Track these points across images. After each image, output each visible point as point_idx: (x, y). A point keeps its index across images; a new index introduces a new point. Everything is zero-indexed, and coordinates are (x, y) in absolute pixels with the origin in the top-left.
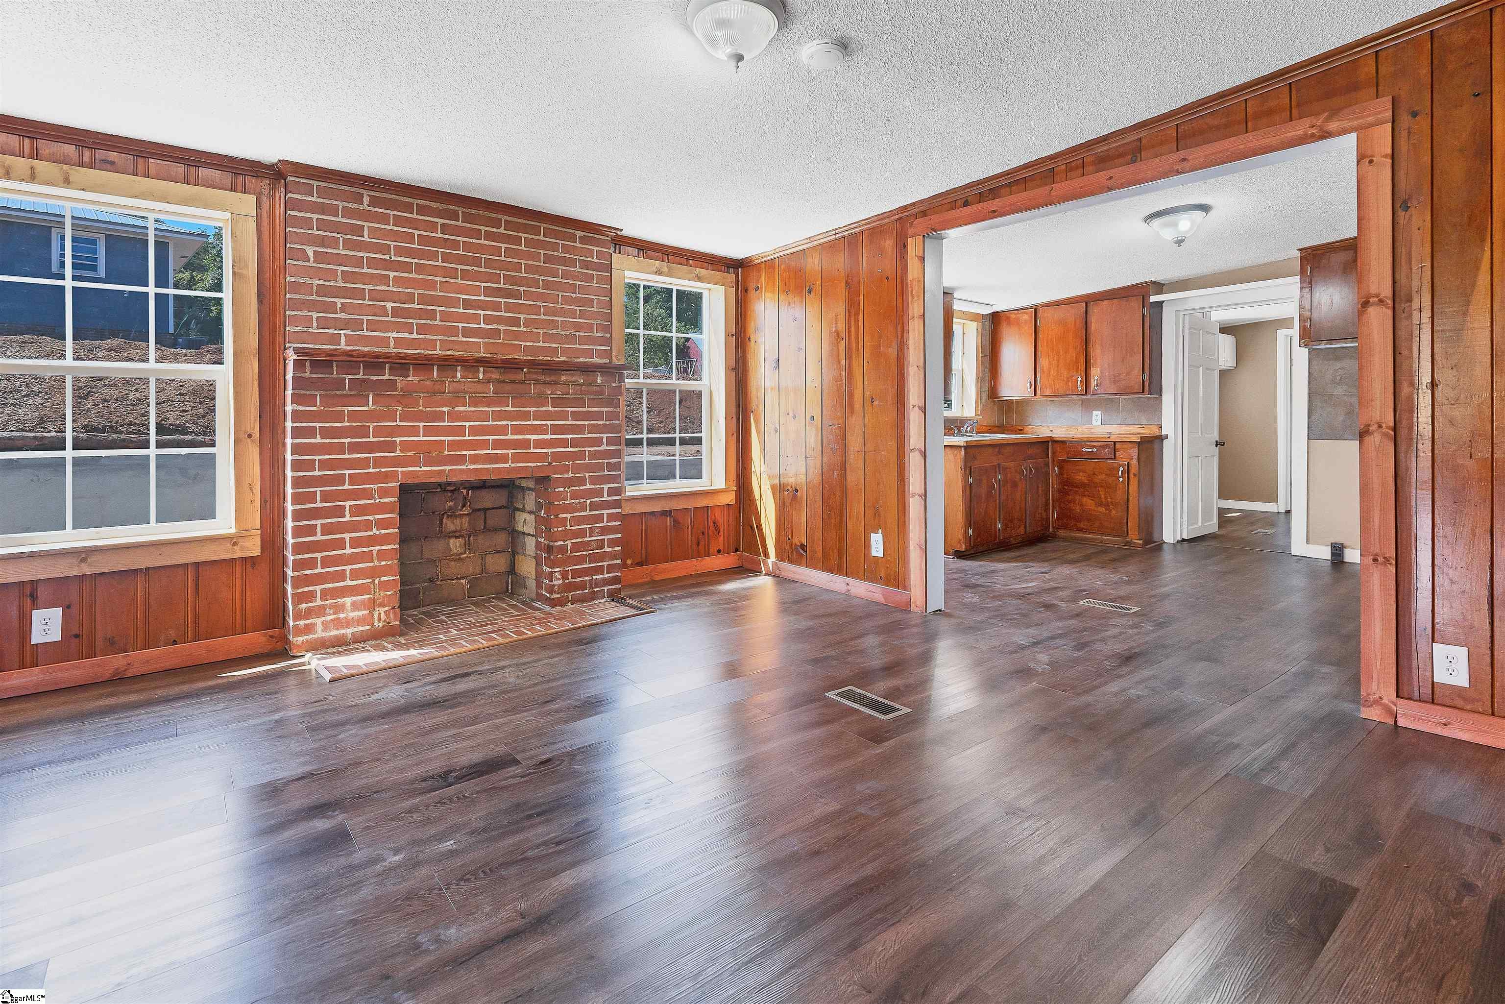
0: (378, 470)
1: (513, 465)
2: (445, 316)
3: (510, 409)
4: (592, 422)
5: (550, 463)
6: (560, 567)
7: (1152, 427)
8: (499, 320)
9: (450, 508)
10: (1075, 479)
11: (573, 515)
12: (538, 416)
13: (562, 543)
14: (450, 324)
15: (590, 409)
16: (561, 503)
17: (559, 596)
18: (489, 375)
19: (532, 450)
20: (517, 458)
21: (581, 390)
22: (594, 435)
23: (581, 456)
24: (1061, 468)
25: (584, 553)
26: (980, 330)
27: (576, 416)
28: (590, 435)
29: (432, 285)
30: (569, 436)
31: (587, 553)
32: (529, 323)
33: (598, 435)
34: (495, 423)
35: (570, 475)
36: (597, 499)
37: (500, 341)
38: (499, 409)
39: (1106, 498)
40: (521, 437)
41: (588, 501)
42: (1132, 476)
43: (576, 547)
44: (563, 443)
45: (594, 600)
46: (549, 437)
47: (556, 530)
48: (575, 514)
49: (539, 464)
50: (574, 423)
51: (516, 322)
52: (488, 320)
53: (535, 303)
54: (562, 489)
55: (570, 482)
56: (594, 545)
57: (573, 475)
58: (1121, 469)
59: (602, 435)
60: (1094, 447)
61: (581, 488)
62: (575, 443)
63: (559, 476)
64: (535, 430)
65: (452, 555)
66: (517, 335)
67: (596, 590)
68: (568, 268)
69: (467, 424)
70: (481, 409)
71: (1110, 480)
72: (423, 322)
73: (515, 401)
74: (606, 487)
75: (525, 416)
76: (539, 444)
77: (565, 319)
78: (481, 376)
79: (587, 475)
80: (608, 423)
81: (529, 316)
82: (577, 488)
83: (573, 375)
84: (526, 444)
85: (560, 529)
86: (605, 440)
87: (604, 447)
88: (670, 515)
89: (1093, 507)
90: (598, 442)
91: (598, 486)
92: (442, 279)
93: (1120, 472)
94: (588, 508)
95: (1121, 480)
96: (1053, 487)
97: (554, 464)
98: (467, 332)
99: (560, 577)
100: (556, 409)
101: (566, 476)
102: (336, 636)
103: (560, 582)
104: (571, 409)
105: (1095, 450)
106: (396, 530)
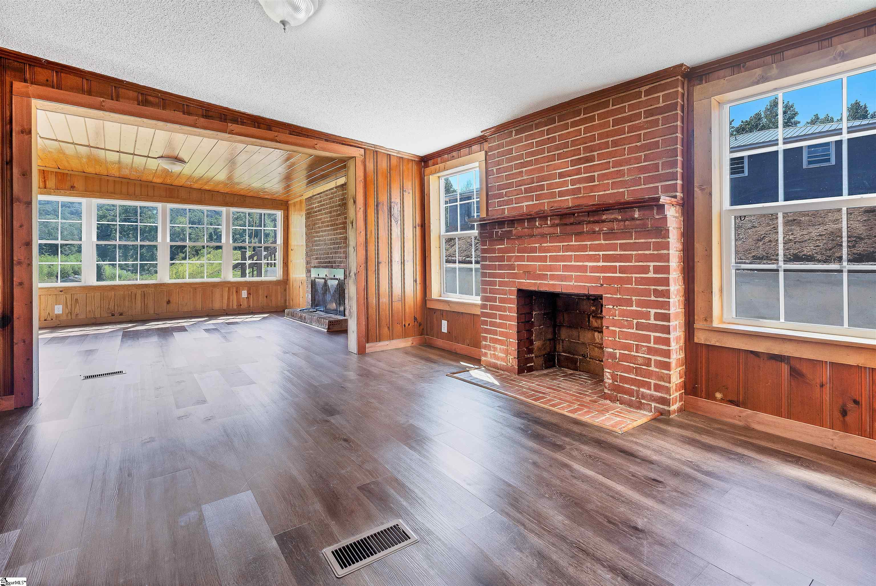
0: (508, 280)
1: (575, 284)
2: (550, 186)
3: (573, 243)
4: (640, 252)
5: (602, 285)
6: (610, 370)
8: (579, 181)
9: (593, 311)
11: (621, 329)
12: (593, 248)
13: (612, 350)
14: (552, 191)
15: (637, 241)
16: (611, 318)
17: (609, 392)
18: (553, 221)
19: (588, 274)
20: (578, 279)
21: (625, 225)
22: (641, 264)
23: (629, 281)
25: (632, 365)
27: (623, 247)
28: (637, 264)
29: (542, 169)
30: (618, 264)
31: (634, 366)
32: (602, 177)
33: (645, 264)
34: (564, 254)
35: (619, 296)
36: (644, 321)
37: (581, 195)
38: (566, 244)
40: (581, 264)
41: (635, 321)
43: (624, 357)
44: (613, 269)
45: (641, 409)
46: (601, 264)
47: (606, 338)
48: (623, 330)
49: (593, 285)
50: (622, 253)
51: (592, 179)
52: (573, 182)
53: (605, 161)
54: (611, 307)
55: (619, 302)
56: (640, 361)
57: (621, 296)
59: (648, 264)
61: (628, 308)
62: (622, 270)
63: (609, 296)
64: (592, 258)
65: (596, 343)
66: (592, 189)
67: (643, 401)
68: (634, 123)
69: (548, 254)
70: (555, 244)
72: (538, 193)
73: (577, 237)
74: (653, 311)
75: (584, 248)
76: (594, 269)
77: (631, 167)
78: (549, 223)
79: (634, 298)
80: (655, 252)
81: (601, 172)
82: (625, 308)
83: (612, 214)
84: (584, 269)
85: (610, 339)
86: (651, 268)
87: (651, 275)
88: (788, 363)
90: (645, 270)
91: (644, 309)
92: (547, 164)
94: (635, 327)
97: (605, 285)
98: (561, 194)
99: (610, 377)
100: (607, 242)
101: (615, 296)
102: (494, 363)
103: (611, 381)
104: (619, 242)
106: (516, 315)
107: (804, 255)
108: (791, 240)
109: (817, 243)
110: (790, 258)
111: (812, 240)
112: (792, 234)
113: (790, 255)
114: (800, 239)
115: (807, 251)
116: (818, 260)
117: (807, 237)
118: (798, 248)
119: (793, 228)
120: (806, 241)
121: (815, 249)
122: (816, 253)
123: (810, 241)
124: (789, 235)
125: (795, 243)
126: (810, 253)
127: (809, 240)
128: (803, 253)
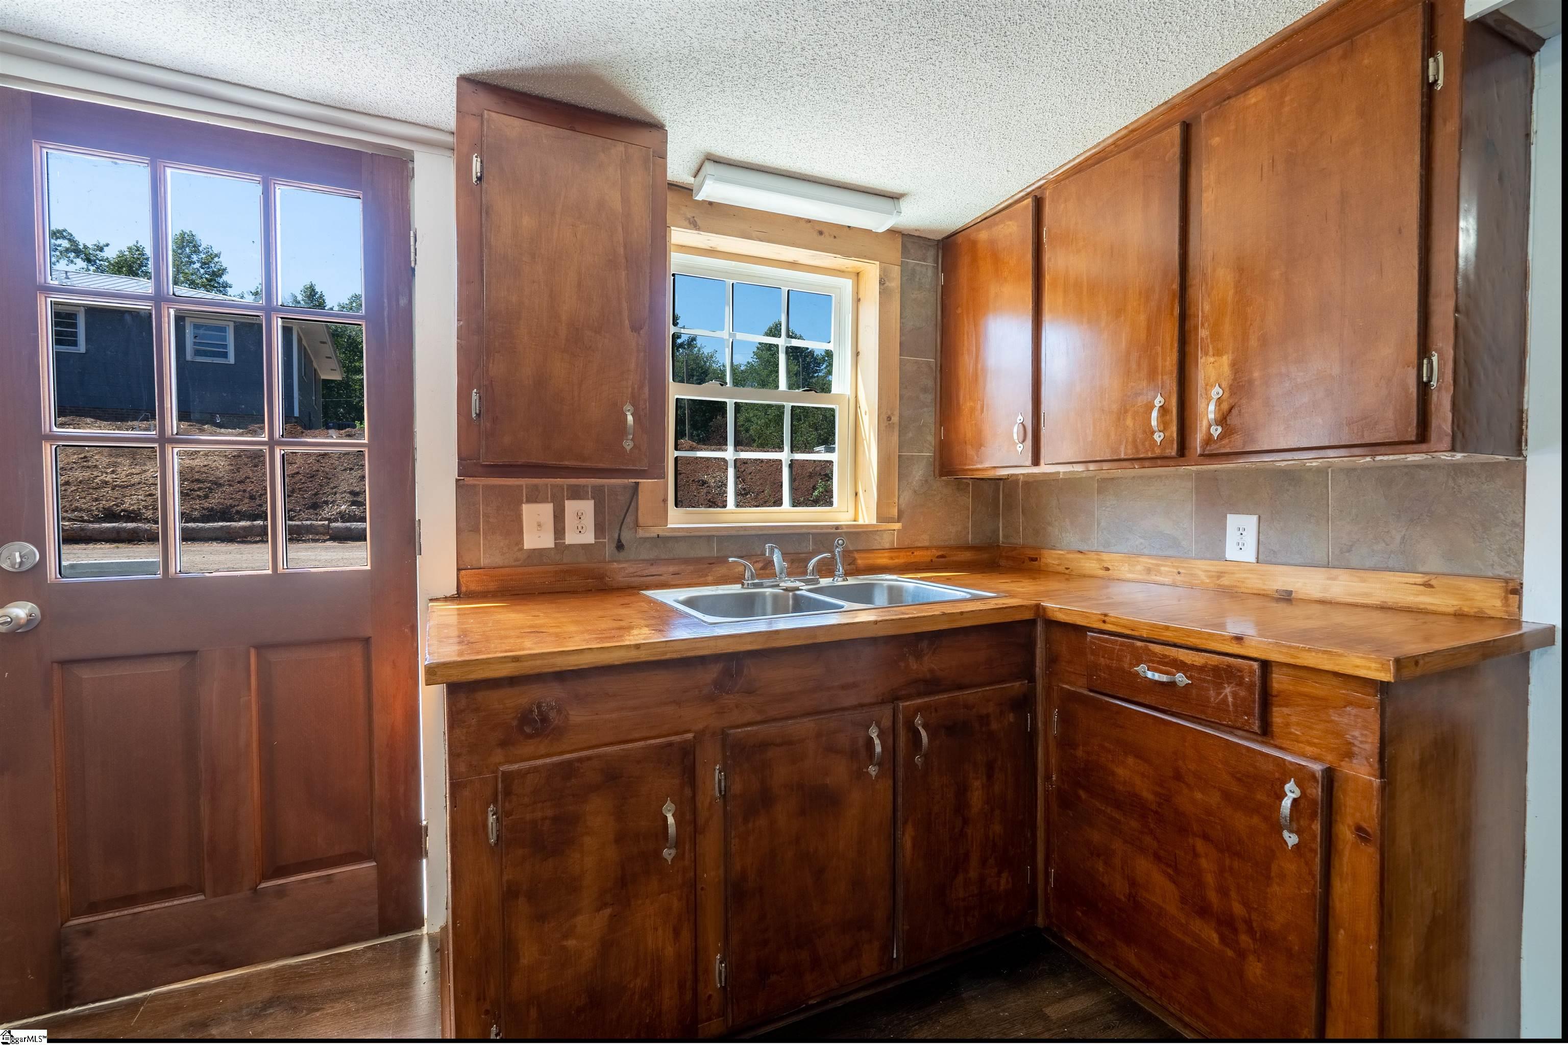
7: (1472, 585)
10: (1113, 774)
24: (1067, 720)
26: (895, 284)
39: (1223, 891)
42: (1345, 833)
58: (1292, 792)
60: (1181, 666)
71: (1241, 822)
89: (1172, 908)
93: (1287, 803)
95: (1291, 839)
96: (1048, 778)
105: (1181, 679)
107: (122, 510)
108: (106, 483)
109: (150, 490)
110: (97, 515)
111: (145, 483)
112: (113, 472)
113: (99, 511)
114: (123, 482)
115: (129, 503)
116: (146, 519)
117: (136, 479)
118: (116, 498)
119: (119, 460)
120: (134, 485)
121: (145, 501)
122: (146, 507)
123: (141, 485)
124: (107, 473)
125: (113, 489)
126: (135, 507)
127: (139, 483)
128: (122, 507)
